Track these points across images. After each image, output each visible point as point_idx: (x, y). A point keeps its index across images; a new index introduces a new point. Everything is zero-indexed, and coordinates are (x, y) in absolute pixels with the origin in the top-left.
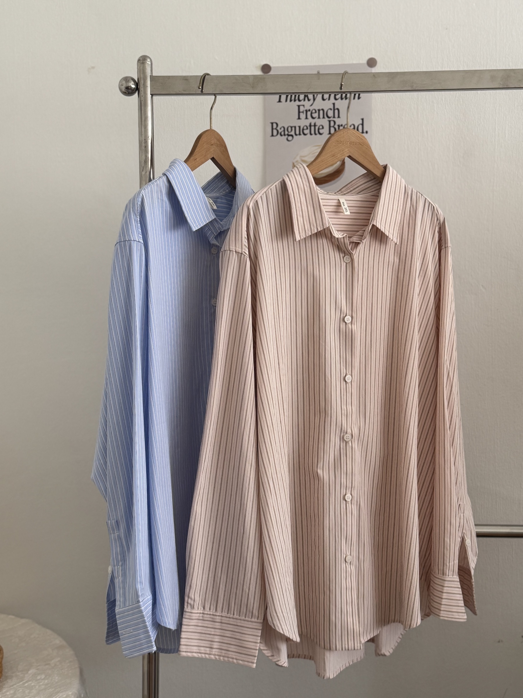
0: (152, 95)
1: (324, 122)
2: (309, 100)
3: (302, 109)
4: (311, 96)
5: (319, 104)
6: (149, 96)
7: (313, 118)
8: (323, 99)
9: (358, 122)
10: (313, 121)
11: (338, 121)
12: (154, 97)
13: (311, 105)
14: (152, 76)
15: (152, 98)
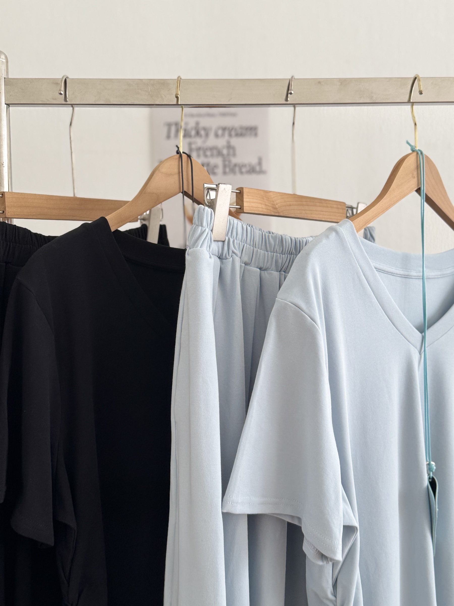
0: (8, 105)
1: (218, 161)
2: (201, 136)
3: (194, 146)
4: (202, 133)
5: (212, 141)
6: (4, 107)
7: (206, 156)
8: (217, 136)
9: (254, 161)
10: (205, 160)
11: (234, 160)
12: (10, 108)
13: (204, 142)
14: (8, 78)
15: (8, 109)
